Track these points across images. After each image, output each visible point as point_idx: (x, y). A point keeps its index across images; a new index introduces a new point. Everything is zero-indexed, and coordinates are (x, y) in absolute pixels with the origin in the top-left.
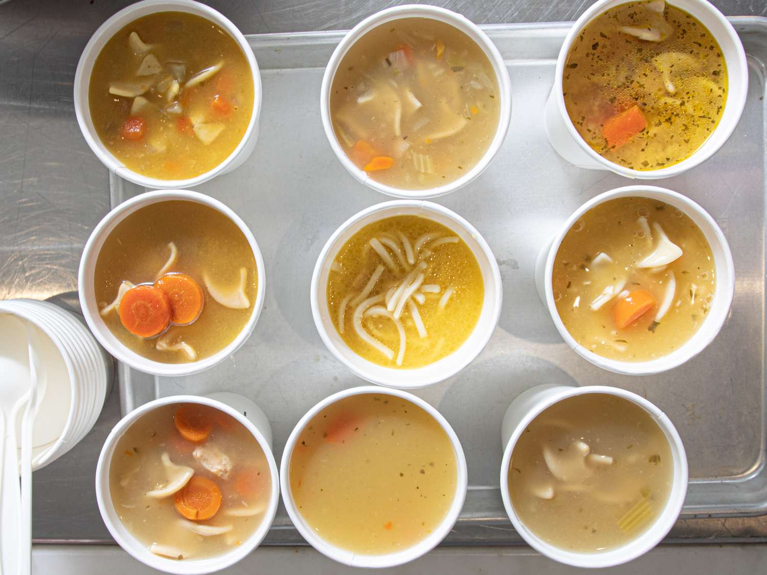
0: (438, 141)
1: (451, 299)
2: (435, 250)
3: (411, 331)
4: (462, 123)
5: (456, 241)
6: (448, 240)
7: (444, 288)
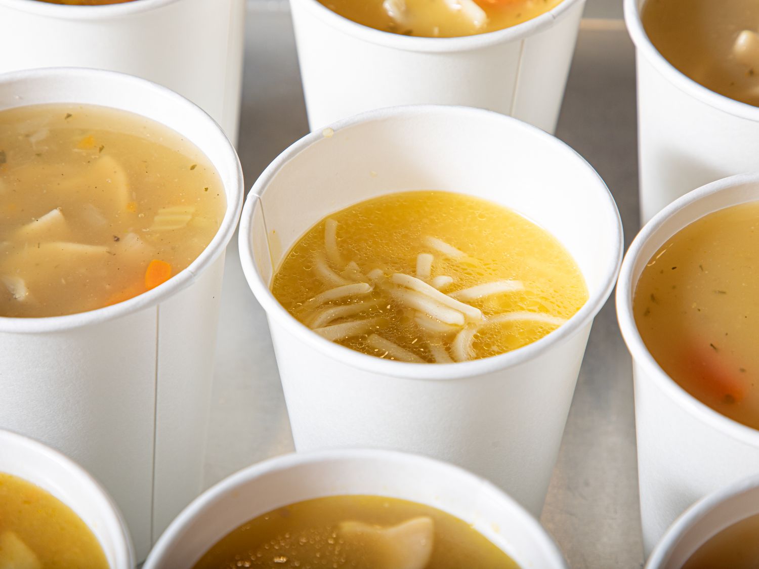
0: (134, 194)
1: (448, 241)
2: (348, 257)
3: (508, 302)
4: (107, 163)
5: (334, 224)
6: (331, 237)
7: (426, 249)
